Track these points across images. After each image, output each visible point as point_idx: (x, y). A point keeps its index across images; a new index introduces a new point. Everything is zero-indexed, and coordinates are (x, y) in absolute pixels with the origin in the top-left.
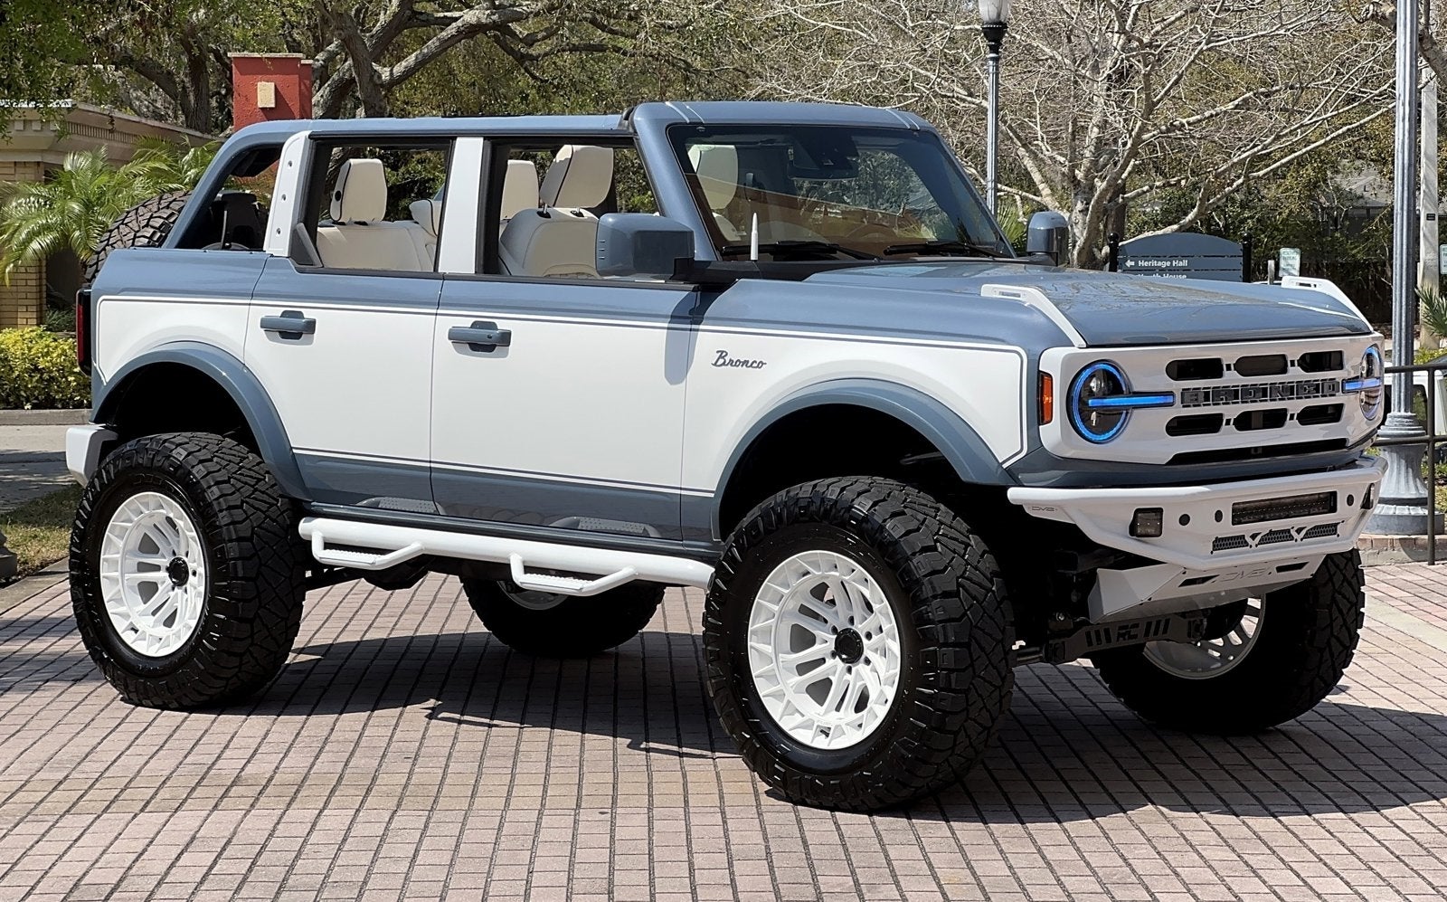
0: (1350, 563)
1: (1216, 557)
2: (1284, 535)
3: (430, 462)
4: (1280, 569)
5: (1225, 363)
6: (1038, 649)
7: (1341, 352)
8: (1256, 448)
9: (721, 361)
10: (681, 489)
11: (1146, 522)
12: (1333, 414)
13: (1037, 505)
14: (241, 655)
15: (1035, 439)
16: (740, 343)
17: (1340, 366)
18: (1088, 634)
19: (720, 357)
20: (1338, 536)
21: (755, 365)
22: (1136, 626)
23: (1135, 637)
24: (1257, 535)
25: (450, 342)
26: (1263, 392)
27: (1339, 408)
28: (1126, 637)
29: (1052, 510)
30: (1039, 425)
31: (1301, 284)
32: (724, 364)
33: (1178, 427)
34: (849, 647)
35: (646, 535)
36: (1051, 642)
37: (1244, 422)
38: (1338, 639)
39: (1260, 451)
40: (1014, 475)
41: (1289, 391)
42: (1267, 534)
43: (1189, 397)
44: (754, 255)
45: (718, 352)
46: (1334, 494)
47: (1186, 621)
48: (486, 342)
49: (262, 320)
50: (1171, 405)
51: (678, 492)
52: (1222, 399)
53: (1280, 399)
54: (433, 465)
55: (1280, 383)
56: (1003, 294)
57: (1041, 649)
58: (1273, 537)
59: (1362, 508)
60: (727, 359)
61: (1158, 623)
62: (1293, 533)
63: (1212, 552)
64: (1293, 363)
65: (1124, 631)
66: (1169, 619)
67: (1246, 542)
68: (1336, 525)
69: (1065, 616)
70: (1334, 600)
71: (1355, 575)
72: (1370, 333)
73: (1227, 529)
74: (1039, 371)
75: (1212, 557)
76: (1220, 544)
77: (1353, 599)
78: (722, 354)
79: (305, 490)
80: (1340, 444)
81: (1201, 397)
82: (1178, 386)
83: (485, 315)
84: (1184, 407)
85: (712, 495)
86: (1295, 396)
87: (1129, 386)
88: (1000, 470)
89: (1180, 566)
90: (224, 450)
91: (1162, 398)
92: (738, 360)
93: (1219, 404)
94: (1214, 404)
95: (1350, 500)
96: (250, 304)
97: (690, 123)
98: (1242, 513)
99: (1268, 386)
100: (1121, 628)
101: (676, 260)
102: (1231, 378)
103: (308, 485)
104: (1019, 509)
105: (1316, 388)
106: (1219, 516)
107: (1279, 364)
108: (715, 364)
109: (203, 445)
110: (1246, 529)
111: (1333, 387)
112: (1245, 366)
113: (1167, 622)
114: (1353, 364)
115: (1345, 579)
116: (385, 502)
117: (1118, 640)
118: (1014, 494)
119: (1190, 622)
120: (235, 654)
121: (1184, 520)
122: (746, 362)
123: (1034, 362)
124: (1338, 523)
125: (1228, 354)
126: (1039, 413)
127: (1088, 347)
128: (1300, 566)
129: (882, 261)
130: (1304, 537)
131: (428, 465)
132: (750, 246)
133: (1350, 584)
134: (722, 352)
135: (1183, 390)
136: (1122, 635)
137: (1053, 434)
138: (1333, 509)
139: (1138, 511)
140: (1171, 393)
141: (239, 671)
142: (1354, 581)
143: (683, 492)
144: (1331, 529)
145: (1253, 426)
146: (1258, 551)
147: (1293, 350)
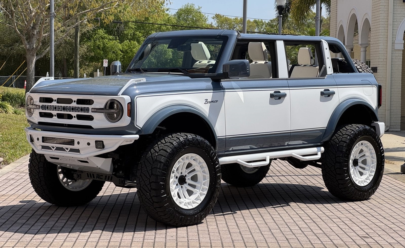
2: (62, 149)
8: (65, 124)
18: (88, 174)
20: (80, 153)
33: (42, 115)
41: (73, 109)
43: (43, 107)
50: (39, 109)
53: (68, 111)
55: (69, 107)
58: (58, 149)
62: (65, 149)
63: (42, 149)
65: (98, 176)
67: (52, 149)
73: (41, 143)
80: (90, 127)
82: (41, 104)
95: (78, 143)
99: (65, 107)
105: (82, 110)
106: (38, 139)
107: (70, 101)
112: (59, 101)
125: (55, 97)
130: (69, 151)
138: (74, 145)
139: (30, 135)
140: (39, 106)
145: (64, 118)
146: (55, 152)
147: (75, 98)
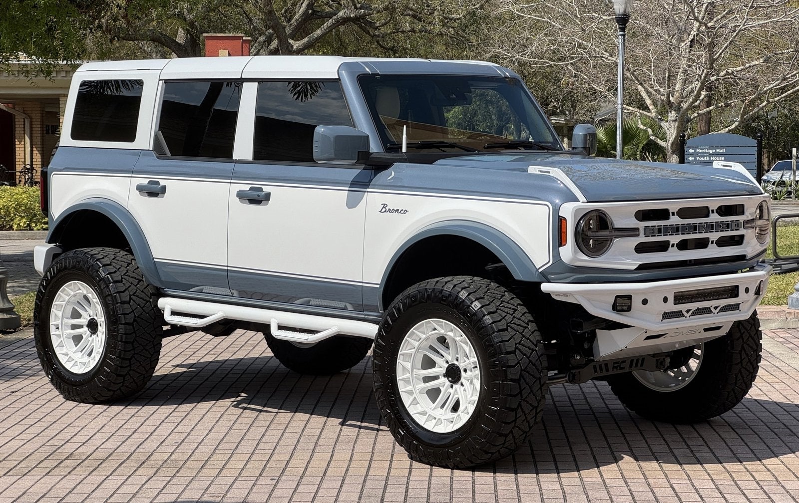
0: (753, 326)
1: (665, 323)
2: (707, 311)
3: (227, 266)
4: (706, 330)
5: (671, 211)
6: (564, 375)
7: (743, 205)
8: (690, 260)
9: (384, 210)
10: (362, 282)
11: (622, 303)
12: (738, 240)
13: (558, 294)
14: (124, 376)
15: (557, 255)
16: (394, 199)
17: (743, 213)
18: (595, 367)
19: (384, 207)
20: (740, 311)
21: (402, 212)
22: (624, 362)
23: (623, 368)
24: (690, 310)
25: (238, 198)
26: (694, 228)
27: (742, 237)
28: (618, 368)
29: (567, 296)
30: (559, 247)
31: (724, 166)
32: (385, 211)
33: (641, 249)
34: (453, 374)
35: (345, 309)
36: (572, 371)
37: (683, 246)
38: (745, 369)
39: (693, 262)
40: (546, 276)
41: (711, 227)
42: (696, 310)
43: (649, 231)
44: (404, 149)
45: (382, 204)
46: (737, 287)
47: (654, 359)
48: (257, 199)
49: (138, 186)
50: (638, 235)
51: (361, 284)
52: (669, 232)
53: (705, 232)
54: (229, 268)
55: (705, 223)
56: (541, 171)
57: (566, 376)
58: (699, 311)
59: (755, 294)
60: (387, 208)
61: (638, 360)
62: (712, 309)
63: (662, 321)
64: (713, 211)
65: (616, 365)
66: (644, 358)
67: (683, 314)
68: (738, 305)
69: (581, 356)
70: (743, 348)
71: (756, 333)
72: (762, 194)
73: (671, 307)
74: (559, 216)
75: (661, 323)
76: (667, 316)
77: (755, 347)
78: (385, 206)
79: (161, 282)
80: (742, 257)
81: (656, 231)
82: (642, 225)
83: (257, 183)
84: (645, 236)
85: (378, 286)
86: (714, 230)
87: (612, 224)
88: (537, 273)
89: (644, 329)
90: (117, 258)
91: (632, 232)
92: (393, 209)
93: (667, 235)
94: (664, 235)
95: (747, 290)
96: (131, 177)
97: (372, 74)
98: (680, 298)
99: (698, 225)
100: (614, 363)
101: (358, 152)
102: (675, 220)
103: (163, 279)
104: (548, 295)
105: (728, 226)
106: (665, 300)
107: (704, 212)
108: (381, 212)
109: (105, 254)
110: (683, 307)
111: (737, 225)
112: (683, 213)
113: (643, 359)
114: (751, 212)
115: (750, 336)
116: (206, 289)
117: (613, 370)
118: (545, 287)
119: (657, 360)
120: (121, 376)
121: (645, 302)
122: (398, 210)
123: (556, 210)
124: (740, 304)
125: (673, 206)
126: (559, 239)
127: (588, 202)
128: (718, 328)
129: (480, 153)
130: (719, 312)
131: (226, 268)
132: (402, 144)
133: (753, 338)
134: (385, 204)
135: (645, 227)
136: (616, 367)
137: (568, 252)
138: (737, 296)
139: (617, 297)
140: (637, 229)
141: (123, 386)
142: (756, 337)
143: (364, 285)
144: (736, 307)
145: (689, 247)
146: (691, 320)
147: (713, 204)
